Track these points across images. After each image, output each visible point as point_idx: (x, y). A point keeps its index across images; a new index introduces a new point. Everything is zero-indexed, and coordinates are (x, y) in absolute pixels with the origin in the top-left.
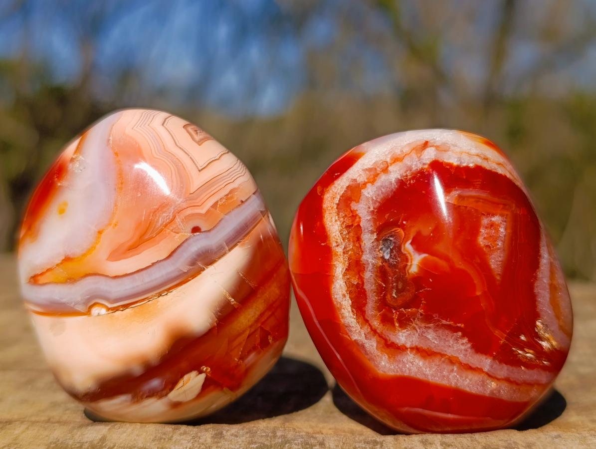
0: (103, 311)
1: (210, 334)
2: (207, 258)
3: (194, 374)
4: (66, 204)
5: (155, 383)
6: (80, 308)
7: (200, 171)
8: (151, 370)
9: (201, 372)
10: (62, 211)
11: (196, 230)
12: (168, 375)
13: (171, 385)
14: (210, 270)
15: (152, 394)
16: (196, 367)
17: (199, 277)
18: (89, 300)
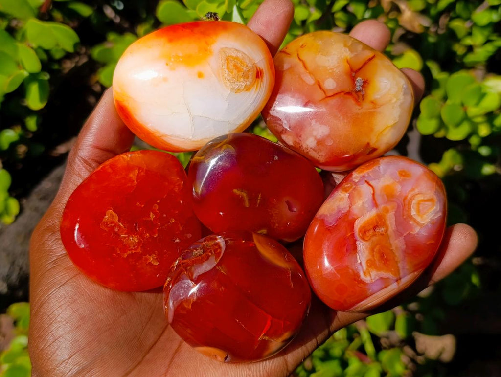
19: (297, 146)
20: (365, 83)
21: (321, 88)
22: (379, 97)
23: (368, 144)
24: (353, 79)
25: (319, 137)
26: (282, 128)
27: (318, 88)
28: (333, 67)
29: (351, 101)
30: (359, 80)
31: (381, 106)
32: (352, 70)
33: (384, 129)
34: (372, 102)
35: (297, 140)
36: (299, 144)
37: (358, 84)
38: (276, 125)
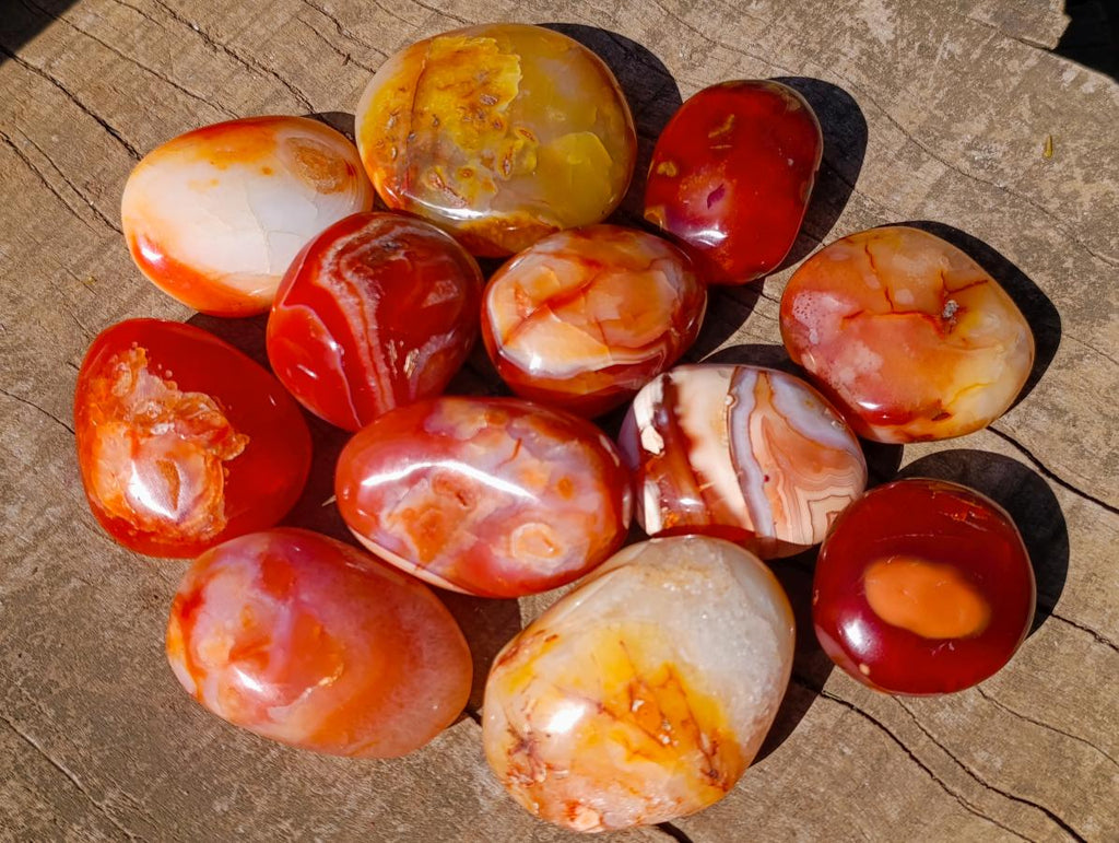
0: (728, 403)
1: (688, 464)
2: (743, 481)
3: (662, 445)
4: (812, 406)
5: (664, 419)
6: (734, 391)
7: (808, 502)
8: (675, 419)
9: (661, 451)
10: (808, 403)
11: (767, 479)
12: (666, 429)
13: (659, 429)
14: (734, 478)
15: (656, 416)
16: (666, 448)
17: (731, 468)
18: (739, 397)
19: (823, 376)
20: (961, 310)
21: (887, 297)
22: (977, 336)
23: (939, 402)
24: (943, 301)
25: (861, 369)
26: (807, 343)
27: (884, 296)
28: (915, 276)
29: (930, 330)
30: (952, 304)
31: (975, 348)
32: (945, 287)
33: (970, 387)
34: (964, 340)
35: (825, 367)
36: (826, 373)
37: (948, 309)
38: (798, 336)
